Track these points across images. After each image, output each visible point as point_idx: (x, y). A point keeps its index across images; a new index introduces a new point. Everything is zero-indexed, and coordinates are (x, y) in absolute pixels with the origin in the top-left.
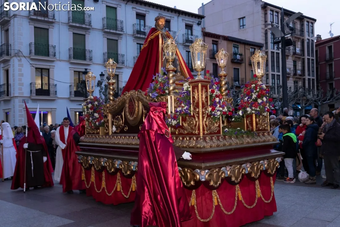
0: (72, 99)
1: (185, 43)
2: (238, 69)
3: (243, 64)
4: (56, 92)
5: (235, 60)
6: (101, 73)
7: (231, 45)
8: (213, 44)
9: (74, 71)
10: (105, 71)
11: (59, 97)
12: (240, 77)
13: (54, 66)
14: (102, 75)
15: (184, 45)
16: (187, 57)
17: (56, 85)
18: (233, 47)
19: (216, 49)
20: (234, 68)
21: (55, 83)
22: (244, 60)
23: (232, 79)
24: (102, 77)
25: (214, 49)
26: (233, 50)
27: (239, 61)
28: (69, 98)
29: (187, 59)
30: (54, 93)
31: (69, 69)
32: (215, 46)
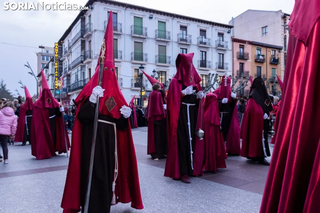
0: (132, 89)
1: (218, 47)
2: (261, 67)
3: (265, 63)
4: (122, 83)
5: (258, 60)
6: (153, 70)
7: (255, 48)
8: (240, 47)
9: (135, 69)
10: (156, 69)
11: (124, 87)
12: (262, 73)
13: (121, 65)
14: (154, 71)
15: (217, 48)
16: (219, 58)
17: (122, 79)
18: (257, 49)
19: (242, 51)
20: (257, 66)
21: (122, 77)
22: (266, 60)
23: (255, 74)
24: (154, 73)
25: (241, 52)
26: (257, 52)
27: (261, 61)
28: (131, 88)
29: (219, 59)
30: (121, 85)
31: (131, 67)
32: (242, 49)
